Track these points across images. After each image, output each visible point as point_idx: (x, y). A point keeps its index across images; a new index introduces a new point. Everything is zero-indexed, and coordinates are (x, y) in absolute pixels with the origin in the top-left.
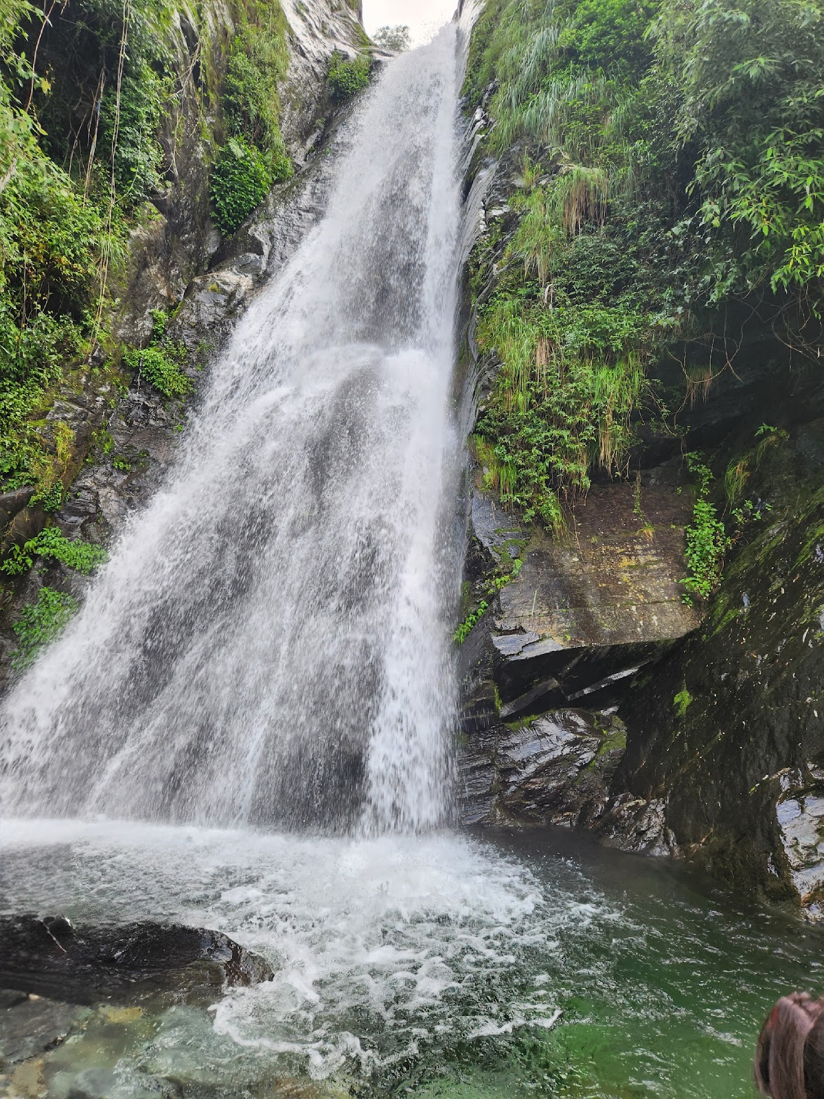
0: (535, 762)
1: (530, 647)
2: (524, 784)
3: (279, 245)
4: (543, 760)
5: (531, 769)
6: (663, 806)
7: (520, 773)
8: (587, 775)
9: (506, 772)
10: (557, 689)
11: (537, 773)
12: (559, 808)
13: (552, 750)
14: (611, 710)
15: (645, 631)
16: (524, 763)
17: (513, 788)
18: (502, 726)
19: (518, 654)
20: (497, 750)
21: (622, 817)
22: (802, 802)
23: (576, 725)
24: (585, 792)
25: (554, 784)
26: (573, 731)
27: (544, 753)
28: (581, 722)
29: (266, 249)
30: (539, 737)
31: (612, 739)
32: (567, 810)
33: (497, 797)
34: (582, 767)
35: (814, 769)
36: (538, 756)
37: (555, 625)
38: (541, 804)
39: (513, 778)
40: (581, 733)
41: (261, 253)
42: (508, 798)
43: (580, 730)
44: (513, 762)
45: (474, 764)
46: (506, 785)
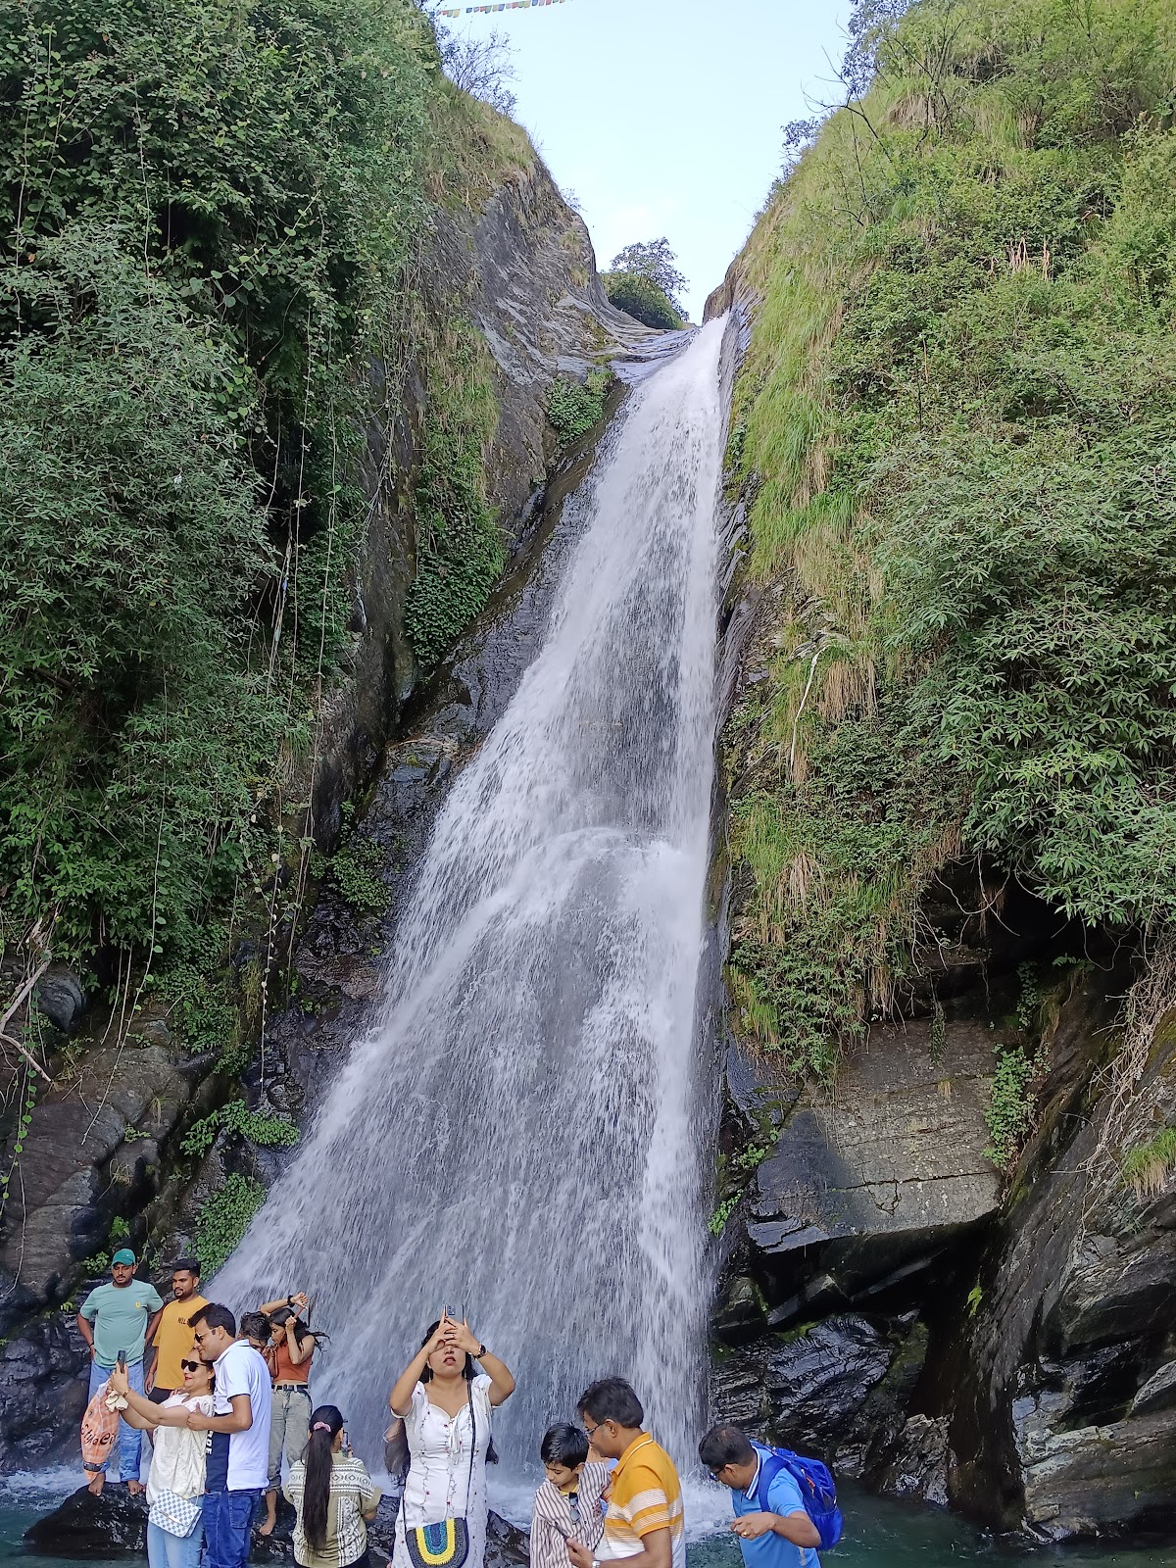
0: (812, 1379)
1: (791, 1236)
2: (800, 1407)
3: (490, 688)
4: (822, 1378)
5: (808, 1388)
6: (948, 1424)
7: (794, 1394)
8: (878, 1395)
9: (777, 1393)
10: (832, 1287)
11: (815, 1395)
12: (845, 1438)
13: (833, 1365)
14: (910, 1314)
15: (930, 1214)
16: (799, 1383)
17: (786, 1412)
18: (774, 1336)
19: (776, 1246)
20: (766, 1366)
21: (907, 1440)
22: (1037, 1398)
23: (863, 1333)
24: (876, 1417)
25: (836, 1407)
26: (860, 1342)
27: (824, 1369)
28: (869, 1329)
29: (474, 695)
30: (818, 1350)
31: (908, 1350)
32: (853, 1441)
33: (767, 1423)
34: (871, 1387)
35: (1046, 1362)
36: (816, 1373)
37: (821, 1209)
38: (821, 1433)
39: (785, 1401)
40: (869, 1344)
41: (467, 702)
42: (781, 1426)
43: (868, 1340)
44: (786, 1380)
45: (739, 1383)
46: (779, 1409)
